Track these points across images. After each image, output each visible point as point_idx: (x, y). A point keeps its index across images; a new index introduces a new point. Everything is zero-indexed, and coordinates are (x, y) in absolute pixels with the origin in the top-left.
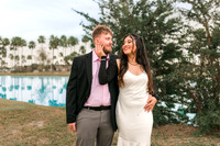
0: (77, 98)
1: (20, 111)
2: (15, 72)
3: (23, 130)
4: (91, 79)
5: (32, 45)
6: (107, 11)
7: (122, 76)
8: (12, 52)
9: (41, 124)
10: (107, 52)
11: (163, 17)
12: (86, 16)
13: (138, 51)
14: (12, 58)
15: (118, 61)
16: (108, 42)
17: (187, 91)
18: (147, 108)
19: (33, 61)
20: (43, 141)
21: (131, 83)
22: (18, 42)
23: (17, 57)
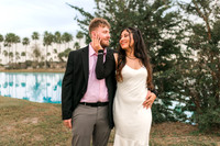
0: (73, 94)
1: (14, 108)
2: (9, 69)
3: (17, 127)
4: (88, 73)
5: (26, 42)
6: (103, 6)
7: (120, 71)
8: (6, 48)
9: (35, 121)
10: (104, 46)
11: (161, 11)
12: (81, 11)
13: (136, 45)
14: (6, 54)
15: (116, 56)
16: (105, 35)
17: (186, 88)
18: (145, 104)
19: (27, 58)
20: (38, 138)
21: (130, 78)
22: (12, 39)
23: (11, 54)
